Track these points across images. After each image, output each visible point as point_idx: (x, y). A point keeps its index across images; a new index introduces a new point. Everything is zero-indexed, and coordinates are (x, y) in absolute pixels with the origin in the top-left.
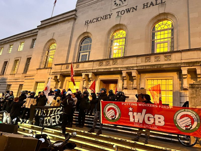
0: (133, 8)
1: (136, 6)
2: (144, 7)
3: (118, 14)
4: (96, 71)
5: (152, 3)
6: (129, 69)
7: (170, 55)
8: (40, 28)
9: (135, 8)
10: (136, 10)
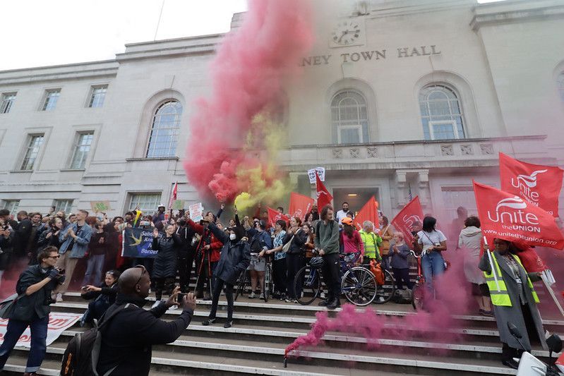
0: (378, 53)
1: (384, 51)
2: (400, 54)
3: (345, 58)
4: (330, 169)
5: (415, 50)
6: (414, 167)
7: (490, 145)
8: (121, 60)
9: (382, 53)
10: (384, 57)
